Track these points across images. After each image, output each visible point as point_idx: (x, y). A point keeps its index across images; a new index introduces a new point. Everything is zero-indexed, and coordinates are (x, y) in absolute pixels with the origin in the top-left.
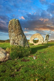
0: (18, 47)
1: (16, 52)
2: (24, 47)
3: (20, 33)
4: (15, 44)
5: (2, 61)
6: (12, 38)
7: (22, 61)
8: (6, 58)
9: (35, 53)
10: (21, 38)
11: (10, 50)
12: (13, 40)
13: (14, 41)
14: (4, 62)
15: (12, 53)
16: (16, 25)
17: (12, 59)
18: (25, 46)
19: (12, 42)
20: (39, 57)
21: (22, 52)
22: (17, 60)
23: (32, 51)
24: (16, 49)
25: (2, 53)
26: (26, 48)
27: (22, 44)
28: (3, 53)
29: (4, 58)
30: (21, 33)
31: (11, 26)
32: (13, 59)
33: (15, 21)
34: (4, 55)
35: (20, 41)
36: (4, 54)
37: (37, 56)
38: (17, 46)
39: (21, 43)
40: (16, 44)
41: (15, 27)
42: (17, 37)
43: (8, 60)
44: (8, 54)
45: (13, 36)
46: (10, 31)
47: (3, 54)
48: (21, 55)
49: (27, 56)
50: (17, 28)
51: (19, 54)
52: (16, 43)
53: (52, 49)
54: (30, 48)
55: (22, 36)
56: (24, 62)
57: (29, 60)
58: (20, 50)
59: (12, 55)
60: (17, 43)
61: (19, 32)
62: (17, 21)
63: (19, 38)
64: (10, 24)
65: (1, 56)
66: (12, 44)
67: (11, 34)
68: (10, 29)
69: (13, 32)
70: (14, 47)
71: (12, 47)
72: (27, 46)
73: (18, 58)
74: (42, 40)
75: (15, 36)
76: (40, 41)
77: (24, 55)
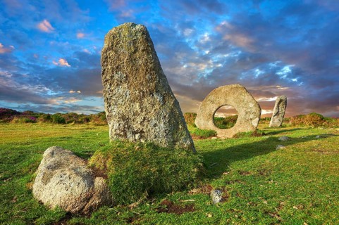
0: (146, 150)
1: (137, 172)
2: (171, 149)
3: (152, 85)
4: (129, 135)
5: (73, 210)
6: (115, 111)
7: (160, 210)
8: (92, 196)
9: (218, 175)
10: (157, 107)
11: (110, 160)
12: (123, 118)
13: (127, 123)
14: (83, 215)
15: (116, 176)
16: (135, 52)
17: (118, 203)
18: (174, 142)
19: (116, 125)
20: (236, 193)
21: (160, 171)
22: (140, 206)
23: (204, 165)
24: (136, 159)
25: (74, 175)
26: (179, 155)
27: (162, 134)
28: (77, 174)
29: (83, 197)
30: (156, 87)
31: (112, 53)
32: (123, 204)
33: (130, 34)
34: (83, 184)
35: (154, 122)
36: (85, 177)
37: (228, 186)
38: (141, 146)
39: (157, 131)
40: (137, 136)
41: (132, 59)
42: (141, 104)
43: (100, 205)
44: (99, 182)
45: (120, 101)
46: (108, 77)
47: (79, 179)
48: (155, 183)
49: (183, 188)
50: (140, 62)
51: (147, 178)
52: (134, 133)
53: (296, 158)
54: (195, 153)
55: (164, 99)
56: (170, 215)
57: (193, 205)
58: (151, 163)
59: (117, 183)
60: (142, 132)
61: (148, 82)
62: (140, 34)
63: (147, 109)
64: (110, 45)
65: (70, 190)
66: (116, 134)
67: (112, 91)
68: (109, 67)
69: (121, 82)
70: (125, 148)
71: (118, 146)
72: (186, 146)
73: (145, 197)
74: (251, 117)
75: (131, 101)
76: (244, 118)
77: (171, 184)
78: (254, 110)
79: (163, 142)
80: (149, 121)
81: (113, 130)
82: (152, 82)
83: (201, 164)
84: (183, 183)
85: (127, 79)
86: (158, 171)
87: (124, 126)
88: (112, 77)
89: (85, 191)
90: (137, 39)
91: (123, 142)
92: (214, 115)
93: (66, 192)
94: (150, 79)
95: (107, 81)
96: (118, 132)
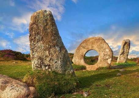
0: (51, 74)
1: (49, 84)
2: (64, 74)
4: (43, 67)
6: (36, 55)
8: (30, 94)
10: (57, 53)
11: (35, 79)
12: (40, 58)
13: (42, 61)
15: (39, 86)
16: (46, 25)
18: (65, 71)
19: (36, 62)
20: (94, 93)
23: (80, 82)
24: (48, 78)
27: (59, 66)
28: (20, 85)
29: (26, 94)
30: (57, 43)
31: (35, 26)
33: (44, 16)
34: (25, 89)
35: (55, 61)
37: (90, 91)
38: (49, 72)
39: (57, 65)
40: (47, 68)
41: (45, 29)
42: (49, 51)
45: (39, 50)
46: (33, 38)
48: (57, 89)
49: (70, 92)
50: (49, 31)
51: (54, 87)
52: (46, 66)
54: (75, 77)
55: (60, 49)
58: (55, 81)
59: (40, 89)
60: (49, 65)
62: (49, 16)
63: (52, 54)
64: (34, 22)
65: (19, 92)
66: (36, 67)
67: (34, 45)
68: (34, 33)
69: (39, 40)
70: (42, 74)
71: (38, 73)
72: (71, 73)
73: (53, 95)
74: (107, 57)
75: (44, 50)
76: (103, 58)
77: (65, 90)
78: (109, 53)
79: (59, 70)
80: (53, 60)
81: (35, 64)
82: (55, 41)
83: (78, 81)
84: (70, 90)
85: (42, 39)
86: (58, 84)
87: (40, 62)
88: (35, 38)
89: (27, 92)
90: (48, 19)
91: (40, 70)
92: (85, 55)
93: (17, 93)
94: (54, 39)
95: (32, 40)
96: (37, 65)
